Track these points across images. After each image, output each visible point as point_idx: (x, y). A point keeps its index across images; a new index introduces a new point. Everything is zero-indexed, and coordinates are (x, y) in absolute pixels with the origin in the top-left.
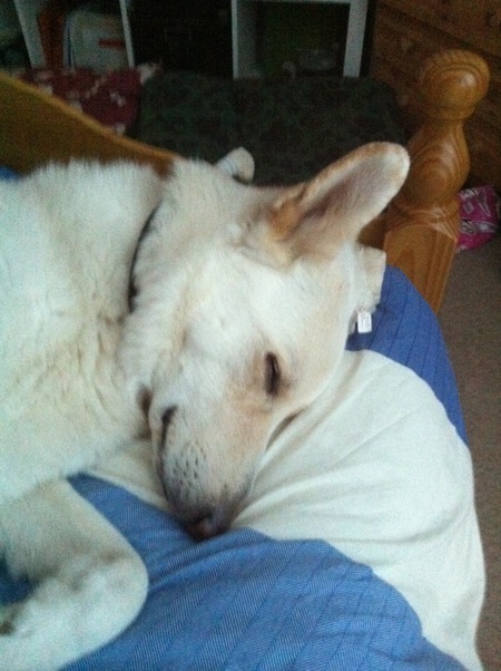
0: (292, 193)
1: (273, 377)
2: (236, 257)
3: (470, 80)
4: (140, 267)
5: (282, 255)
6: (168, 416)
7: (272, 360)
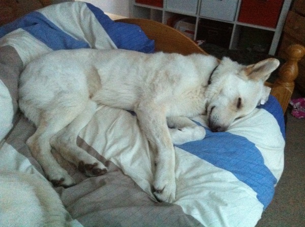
0: (251, 66)
1: (239, 104)
2: (236, 77)
3: (300, 51)
4: (213, 76)
5: (247, 78)
6: (213, 108)
7: (240, 99)
